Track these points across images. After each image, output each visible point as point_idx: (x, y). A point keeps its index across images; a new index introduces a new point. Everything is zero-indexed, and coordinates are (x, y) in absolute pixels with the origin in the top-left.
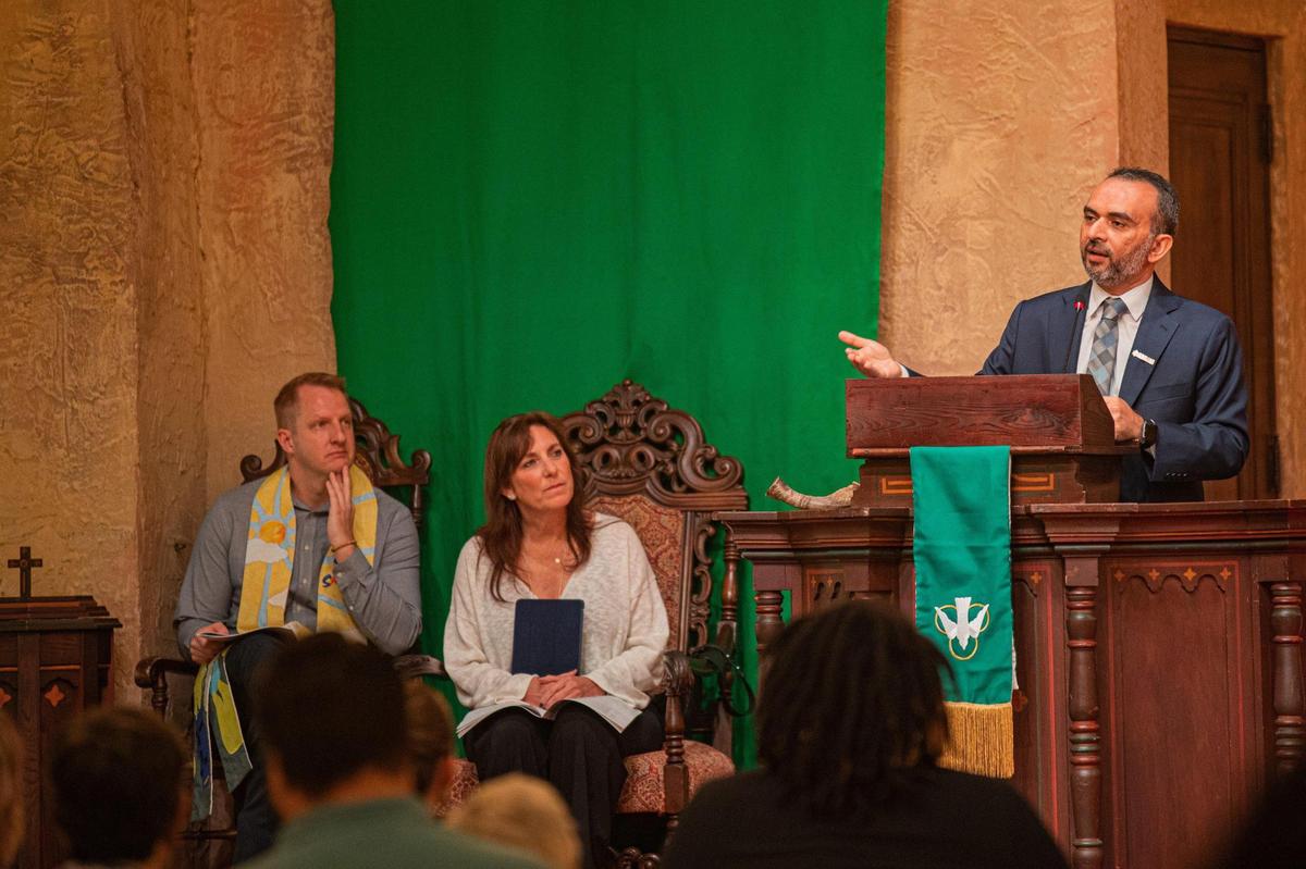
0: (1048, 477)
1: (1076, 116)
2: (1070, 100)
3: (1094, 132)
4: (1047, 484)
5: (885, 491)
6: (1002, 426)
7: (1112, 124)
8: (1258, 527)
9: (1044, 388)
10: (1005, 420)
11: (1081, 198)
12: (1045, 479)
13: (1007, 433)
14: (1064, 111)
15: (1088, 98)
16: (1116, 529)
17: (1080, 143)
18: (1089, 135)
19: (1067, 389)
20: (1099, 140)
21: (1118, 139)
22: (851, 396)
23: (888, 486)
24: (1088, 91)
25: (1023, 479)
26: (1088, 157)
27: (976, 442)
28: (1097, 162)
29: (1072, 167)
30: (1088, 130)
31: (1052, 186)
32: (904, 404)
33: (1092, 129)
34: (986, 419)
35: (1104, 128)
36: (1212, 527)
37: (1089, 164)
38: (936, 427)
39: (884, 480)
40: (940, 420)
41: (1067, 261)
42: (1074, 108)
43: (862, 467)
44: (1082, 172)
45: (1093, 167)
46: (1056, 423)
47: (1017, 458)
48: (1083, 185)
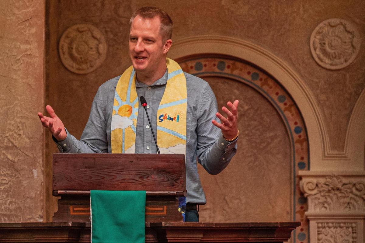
0: (164, 207)
1: (21, 17)
2: (18, 9)
3: (31, 26)
4: (163, 211)
5: (72, 213)
6: (140, 180)
7: (41, 21)
8: (257, 236)
9: (164, 161)
10: (141, 177)
11: (23, 60)
12: (162, 209)
13: (143, 184)
14: (14, 14)
15: (28, 7)
16: (201, 236)
17: (22, 31)
18: (28, 27)
19: (177, 162)
20: (33, 30)
21: (44, 30)
22: (56, 162)
23: (74, 211)
24: (28, 4)
25: (150, 209)
26: (26, 39)
27: (126, 189)
28: (32, 41)
29: (18, 44)
30: (27, 24)
31: (7, 54)
32: (86, 167)
33: (30, 24)
34: (131, 177)
35: (37, 24)
36: (234, 236)
37: (27, 42)
38: (104, 180)
39: (71, 208)
40: (105, 176)
41: (14, 94)
42: (20, 12)
43: (59, 200)
44: (23, 47)
45: (30, 44)
46: (170, 179)
47: (149, 198)
48: (24, 54)
